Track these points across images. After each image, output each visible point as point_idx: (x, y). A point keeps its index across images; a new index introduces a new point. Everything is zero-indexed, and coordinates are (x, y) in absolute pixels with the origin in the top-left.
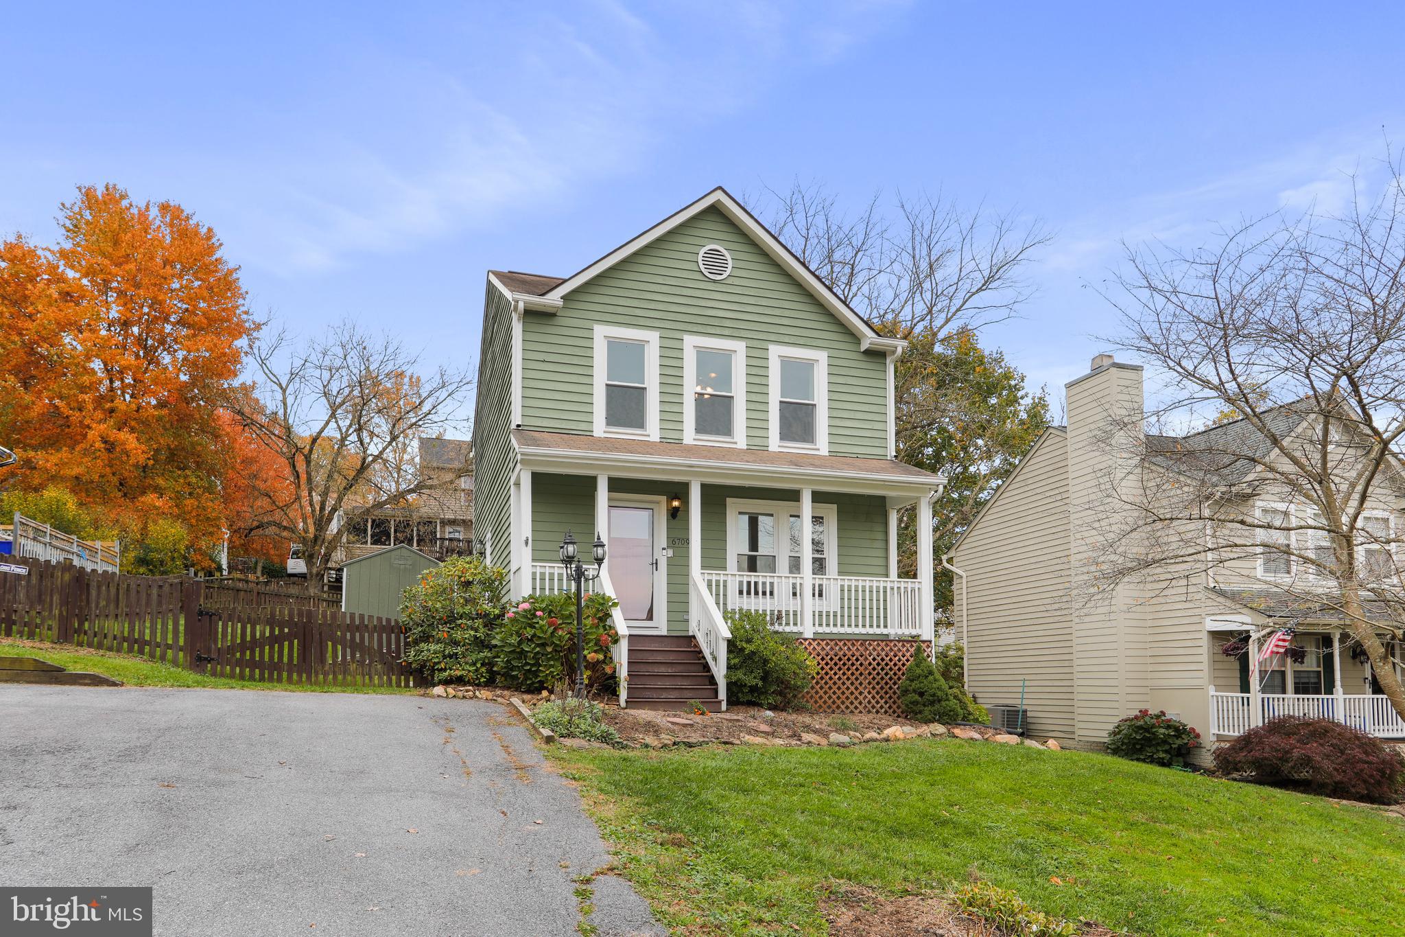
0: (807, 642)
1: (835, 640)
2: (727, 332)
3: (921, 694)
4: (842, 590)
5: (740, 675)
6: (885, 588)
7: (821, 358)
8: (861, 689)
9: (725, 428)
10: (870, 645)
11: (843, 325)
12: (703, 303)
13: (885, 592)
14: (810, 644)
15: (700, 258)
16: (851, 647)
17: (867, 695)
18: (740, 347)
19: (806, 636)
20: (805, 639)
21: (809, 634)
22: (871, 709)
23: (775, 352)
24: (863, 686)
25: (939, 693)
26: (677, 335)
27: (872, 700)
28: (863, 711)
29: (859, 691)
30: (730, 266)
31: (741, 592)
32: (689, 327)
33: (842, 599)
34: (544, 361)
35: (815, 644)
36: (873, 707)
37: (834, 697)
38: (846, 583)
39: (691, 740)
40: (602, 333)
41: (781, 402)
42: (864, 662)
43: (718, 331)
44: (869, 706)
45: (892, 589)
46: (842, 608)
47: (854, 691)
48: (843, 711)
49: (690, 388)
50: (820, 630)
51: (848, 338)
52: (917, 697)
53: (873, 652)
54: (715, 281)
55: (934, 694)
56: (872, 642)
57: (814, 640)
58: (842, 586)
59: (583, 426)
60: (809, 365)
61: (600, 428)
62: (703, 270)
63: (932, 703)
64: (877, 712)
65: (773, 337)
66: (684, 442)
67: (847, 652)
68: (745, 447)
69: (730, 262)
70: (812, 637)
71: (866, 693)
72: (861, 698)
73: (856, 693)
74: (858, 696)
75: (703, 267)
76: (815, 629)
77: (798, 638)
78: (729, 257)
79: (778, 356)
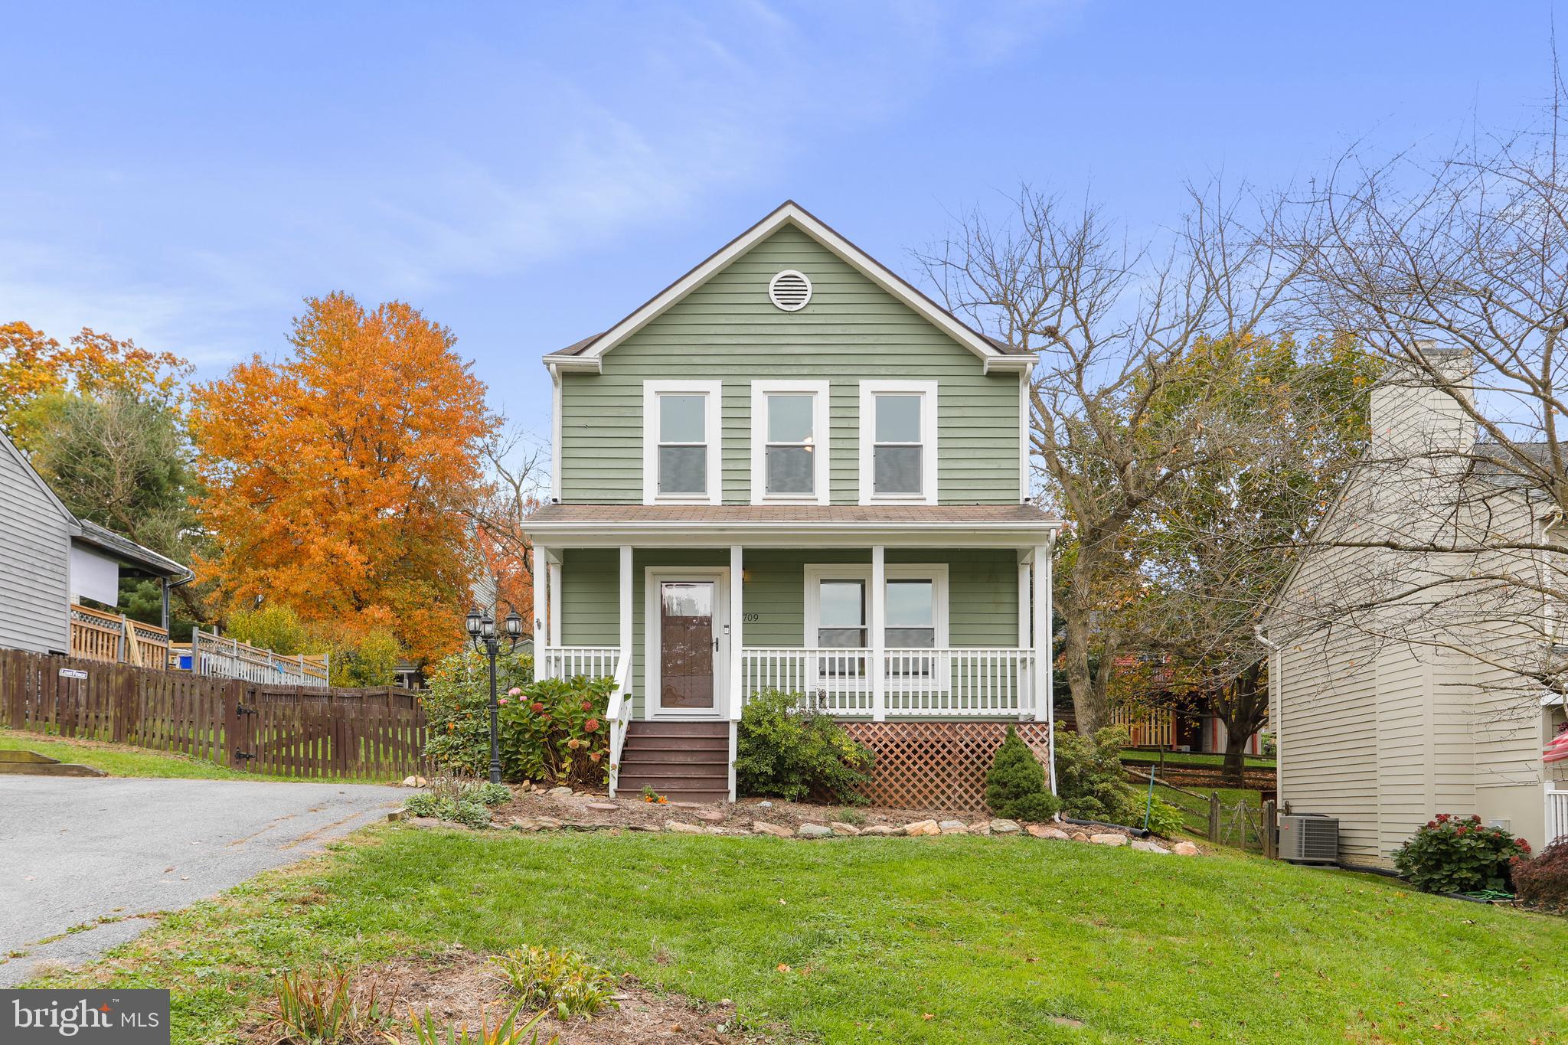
0: (877, 726)
1: (912, 723)
2: (805, 371)
3: (1005, 785)
4: (954, 666)
5: (748, 761)
6: (1014, 660)
7: (929, 388)
8: (949, 781)
9: (805, 483)
10: (961, 728)
11: (960, 345)
12: (775, 340)
13: (1014, 666)
15: (771, 287)
16: (935, 731)
17: (958, 788)
18: (821, 387)
19: (875, 719)
22: (963, 806)
23: (867, 388)
24: (953, 778)
25: (1025, 784)
26: (744, 381)
27: (964, 795)
28: (952, 807)
29: (946, 784)
30: (809, 293)
31: (823, 673)
32: (760, 370)
33: (954, 676)
34: (586, 427)
35: (886, 729)
36: (966, 803)
37: (914, 791)
38: (959, 656)
39: (581, 824)
40: (652, 389)
41: (876, 446)
42: (953, 749)
43: (794, 371)
44: (961, 802)
45: (1024, 661)
46: (954, 687)
47: (940, 784)
48: (925, 808)
49: (760, 437)
50: (896, 712)
51: (964, 360)
52: (997, 788)
53: (964, 736)
54: (790, 313)
55: (1018, 784)
56: (964, 725)
57: (886, 724)
58: (954, 660)
59: (632, 495)
60: (913, 399)
61: (651, 494)
62: (775, 301)
63: (1017, 796)
64: (972, 809)
65: (865, 371)
66: (752, 503)
67: (930, 738)
68: (828, 504)
69: (809, 287)
70: (883, 720)
71: (956, 786)
72: (949, 792)
73: (943, 787)
74: (946, 790)
75: (774, 299)
76: (887, 712)
77: (865, 722)
78: (807, 282)
79: (872, 392)
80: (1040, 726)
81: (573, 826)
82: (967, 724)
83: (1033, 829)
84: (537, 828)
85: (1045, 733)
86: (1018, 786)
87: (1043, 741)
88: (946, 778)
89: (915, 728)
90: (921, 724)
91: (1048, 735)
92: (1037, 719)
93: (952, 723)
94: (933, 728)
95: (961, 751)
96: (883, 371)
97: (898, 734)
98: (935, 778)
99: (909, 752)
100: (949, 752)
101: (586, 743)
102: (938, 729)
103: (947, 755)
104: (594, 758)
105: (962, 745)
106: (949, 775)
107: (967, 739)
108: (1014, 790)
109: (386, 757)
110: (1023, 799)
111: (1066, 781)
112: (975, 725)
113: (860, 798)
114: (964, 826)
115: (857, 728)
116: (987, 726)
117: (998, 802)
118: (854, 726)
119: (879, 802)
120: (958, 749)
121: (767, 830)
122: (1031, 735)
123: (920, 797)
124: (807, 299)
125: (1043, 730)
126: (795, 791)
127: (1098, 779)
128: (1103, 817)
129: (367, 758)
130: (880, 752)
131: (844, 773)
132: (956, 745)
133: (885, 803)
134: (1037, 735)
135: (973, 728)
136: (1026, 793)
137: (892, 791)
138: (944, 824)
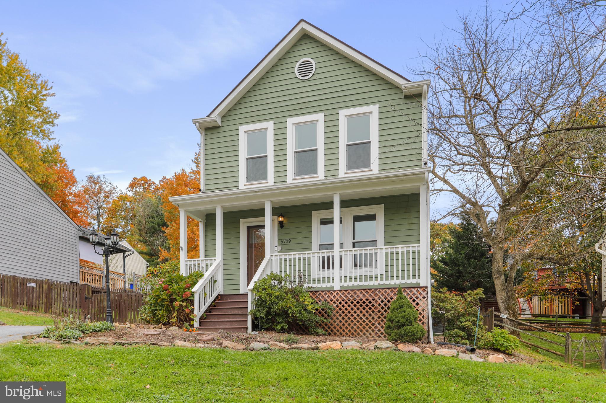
0: (336, 292)
1: (354, 290)
2: (313, 110)
3: (392, 321)
4: (387, 258)
7: (374, 109)
8: (373, 321)
9: (313, 169)
10: (379, 292)
14: (337, 294)
15: (296, 69)
16: (365, 294)
17: (378, 325)
18: (320, 117)
19: (335, 289)
20: (334, 291)
21: (337, 287)
22: (381, 335)
23: (343, 114)
24: (375, 319)
25: (403, 320)
26: (284, 120)
27: (381, 329)
28: (375, 336)
29: (371, 323)
30: (314, 69)
32: (291, 113)
33: (387, 266)
35: (340, 294)
37: (355, 327)
39: (127, 342)
40: (243, 130)
41: (347, 145)
42: (375, 304)
43: (308, 110)
44: (379, 333)
46: (387, 271)
49: (291, 148)
50: (346, 284)
52: (389, 323)
53: (381, 296)
54: (305, 81)
55: (399, 321)
56: (381, 290)
57: (340, 291)
58: (387, 254)
60: (367, 116)
62: (298, 76)
63: (398, 328)
65: (342, 105)
66: (287, 182)
67: (363, 298)
68: (324, 178)
69: (315, 66)
70: (339, 289)
71: (377, 324)
72: (373, 327)
73: (370, 325)
74: (372, 326)
75: (297, 74)
76: (341, 284)
77: (330, 291)
78: (314, 63)
79: (345, 116)
80: (423, 289)
81: (119, 343)
82: (383, 289)
83: (401, 346)
84: (98, 343)
85: (426, 292)
86: (398, 322)
87: (424, 298)
88: (371, 320)
89: (355, 293)
90: (358, 290)
91: (427, 294)
92: (421, 285)
93: (375, 290)
94: (364, 292)
95: (379, 305)
96: (351, 104)
97: (346, 296)
98: (366, 320)
99: (358, 305)
100: (373, 305)
101: (184, 304)
102: (367, 292)
103: (372, 307)
104: (187, 311)
105: (380, 301)
106: (373, 318)
107: (383, 298)
108: (397, 324)
109: (138, 317)
110: (401, 330)
111: (437, 319)
112: (387, 290)
113: (320, 331)
114: (359, 345)
115: (326, 294)
116: (393, 290)
117: (389, 331)
118: (325, 292)
119: (338, 334)
120: (378, 303)
121: (229, 345)
122: (417, 294)
123: (358, 331)
124: (313, 72)
125: (424, 291)
126: (279, 327)
127: (464, 320)
128: (464, 341)
129: (131, 317)
130: (337, 306)
131: (305, 317)
132: (376, 301)
133: (341, 334)
134: (421, 294)
135: (386, 292)
136: (403, 326)
137: (344, 328)
138: (345, 343)
